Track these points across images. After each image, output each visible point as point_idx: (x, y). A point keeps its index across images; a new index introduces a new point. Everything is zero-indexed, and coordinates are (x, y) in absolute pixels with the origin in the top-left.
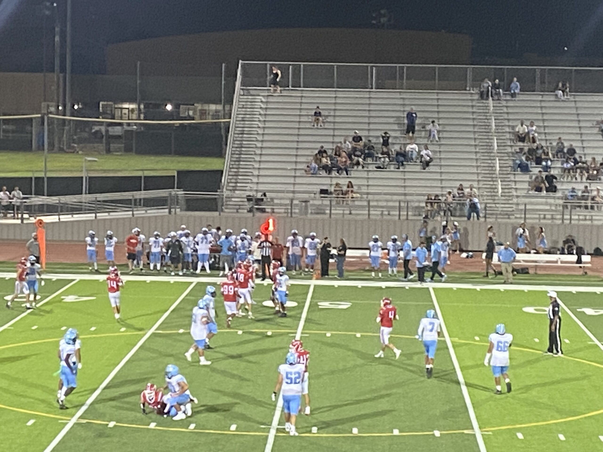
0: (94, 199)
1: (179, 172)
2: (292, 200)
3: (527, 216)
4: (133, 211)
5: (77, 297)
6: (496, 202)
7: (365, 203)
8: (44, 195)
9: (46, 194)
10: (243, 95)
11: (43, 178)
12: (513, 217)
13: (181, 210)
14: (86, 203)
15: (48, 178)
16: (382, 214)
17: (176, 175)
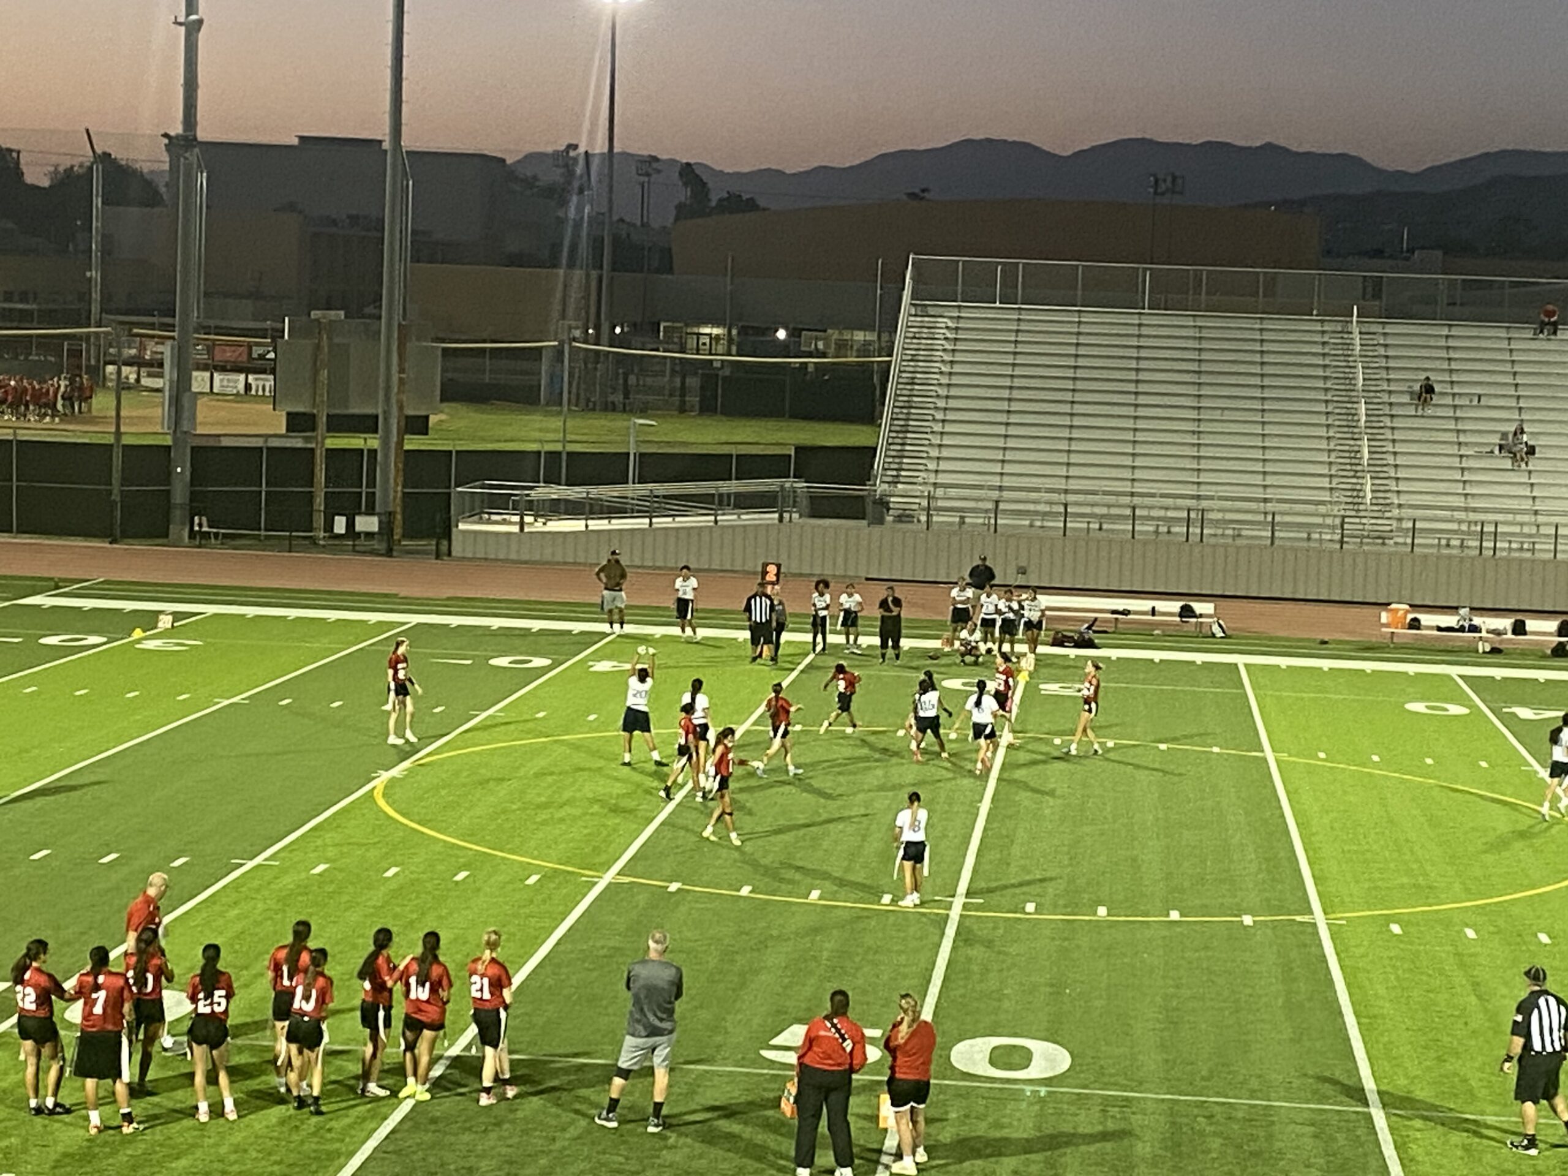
0: (648, 493)
1: (798, 449)
2: (997, 502)
3: (1416, 541)
4: (716, 515)
5: (615, 663)
6: (1362, 514)
7: (1128, 512)
8: (560, 484)
9: (563, 480)
10: (916, 315)
11: (559, 453)
12: (1392, 542)
13: (801, 516)
14: (633, 499)
15: (568, 454)
16: (1157, 532)
17: (793, 453)
